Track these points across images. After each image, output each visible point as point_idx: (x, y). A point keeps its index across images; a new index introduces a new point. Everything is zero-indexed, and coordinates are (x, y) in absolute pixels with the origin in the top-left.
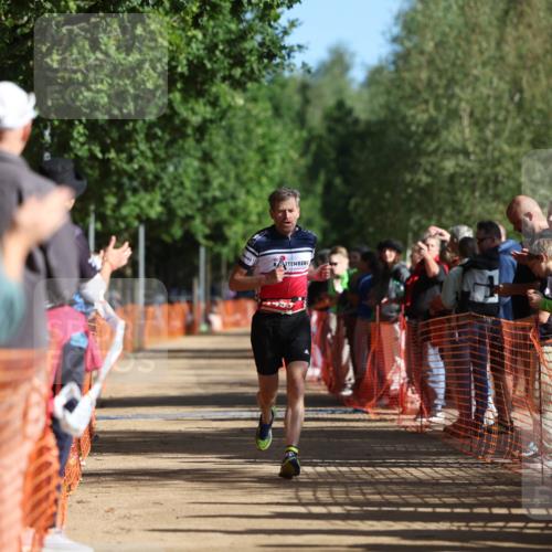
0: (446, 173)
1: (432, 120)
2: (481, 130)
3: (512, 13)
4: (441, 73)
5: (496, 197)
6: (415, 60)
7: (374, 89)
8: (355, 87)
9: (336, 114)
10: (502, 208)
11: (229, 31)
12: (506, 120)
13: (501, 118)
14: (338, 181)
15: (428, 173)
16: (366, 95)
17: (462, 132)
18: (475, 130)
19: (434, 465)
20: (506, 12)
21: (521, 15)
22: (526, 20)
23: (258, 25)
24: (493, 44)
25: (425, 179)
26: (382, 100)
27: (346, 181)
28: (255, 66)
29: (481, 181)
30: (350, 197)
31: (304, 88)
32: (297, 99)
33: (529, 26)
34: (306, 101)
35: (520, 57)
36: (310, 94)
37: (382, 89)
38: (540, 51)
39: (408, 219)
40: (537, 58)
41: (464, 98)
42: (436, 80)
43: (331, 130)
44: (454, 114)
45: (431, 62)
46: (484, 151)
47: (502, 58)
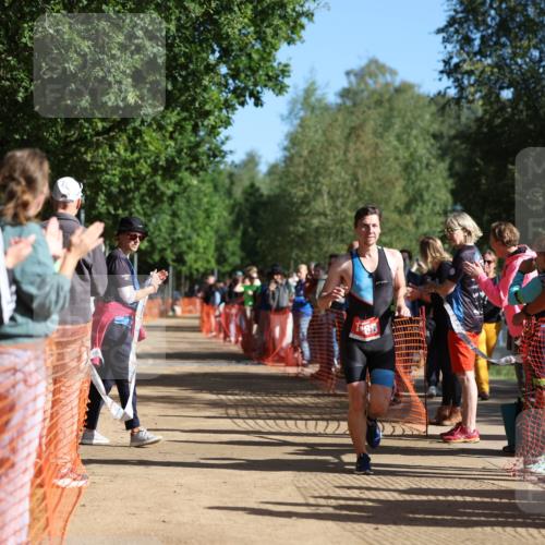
0: (313, 227)
1: (306, 196)
2: (334, 202)
3: (353, 135)
4: (312, 168)
5: (343, 241)
6: (297, 160)
7: (272, 177)
8: (261, 176)
9: (249, 191)
10: (346, 247)
11: (190, 142)
12: (348, 197)
13: (346, 194)
14: (250, 229)
15: (303, 226)
16: (268, 180)
17: (323, 202)
18: (331, 202)
19: (304, 395)
20: (350, 134)
21: (358, 136)
22: (361, 139)
23: (207, 138)
24: (342, 152)
25: (301, 230)
26: (277, 183)
27: (255, 230)
28: (205, 162)
29: (334, 231)
30: (257, 239)
31: (231, 175)
32: (227, 181)
33: (363, 143)
34: (232, 183)
35: (357, 161)
36: (234, 179)
37: (277, 177)
38: (368, 158)
39: (292, 252)
40: (366, 162)
41: (325, 184)
42: (308, 173)
43: (247, 200)
44: (319, 192)
45: (306, 162)
46: (336, 214)
47: (347, 161)
